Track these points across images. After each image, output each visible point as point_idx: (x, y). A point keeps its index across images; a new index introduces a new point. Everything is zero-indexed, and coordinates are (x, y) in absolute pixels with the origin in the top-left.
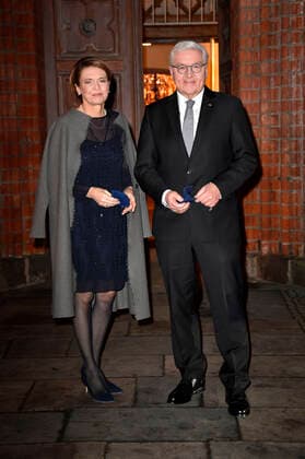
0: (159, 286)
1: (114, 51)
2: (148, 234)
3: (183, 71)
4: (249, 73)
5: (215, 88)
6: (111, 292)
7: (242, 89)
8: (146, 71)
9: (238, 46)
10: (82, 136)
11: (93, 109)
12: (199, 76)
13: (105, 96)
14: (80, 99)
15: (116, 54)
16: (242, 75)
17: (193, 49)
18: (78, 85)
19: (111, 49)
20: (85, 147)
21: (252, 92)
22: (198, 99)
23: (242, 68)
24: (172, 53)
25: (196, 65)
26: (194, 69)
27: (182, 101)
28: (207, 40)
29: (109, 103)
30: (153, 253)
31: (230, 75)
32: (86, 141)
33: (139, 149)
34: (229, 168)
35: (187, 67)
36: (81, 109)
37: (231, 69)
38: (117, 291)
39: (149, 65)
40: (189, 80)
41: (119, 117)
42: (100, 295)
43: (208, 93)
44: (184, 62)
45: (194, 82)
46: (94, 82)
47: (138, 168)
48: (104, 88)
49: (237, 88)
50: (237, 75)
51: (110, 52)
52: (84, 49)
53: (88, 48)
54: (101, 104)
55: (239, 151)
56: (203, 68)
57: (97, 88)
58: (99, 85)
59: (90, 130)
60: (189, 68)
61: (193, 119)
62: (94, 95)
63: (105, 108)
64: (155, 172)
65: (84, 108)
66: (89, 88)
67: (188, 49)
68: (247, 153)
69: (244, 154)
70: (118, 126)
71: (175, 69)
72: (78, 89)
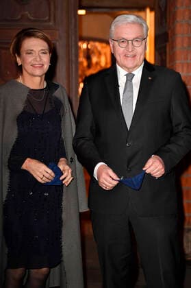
1: (49, 20)
3: (124, 45)
4: (185, 45)
5: (151, 60)
6: (44, 270)
7: (178, 62)
8: (83, 39)
9: (174, 18)
10: (20, 107)
11: (33, 80)
12: (139, 50)
13: (46, 67)
14: (20, 70)
15: (51, 24)
16: (178, 48)
17: (133, 23)
19: (47, 18)
20: (23, 119)
21: (188, 64)
23: (178, 41)
24: (113, 27)
25: (136, 39)
26: (135, 43)
28: (142, 8)
31: (165, 47)
32: (24, 112)
35: (128, 41)
36: (20, 80)
37: (166, 41)
38: (50, 268)
39: (85, 34)
40: (130, 54)
41: (59, 89)
44: (125, 36)
45: (134, 56)
46: (35, 54)
48: (46, 59)
49: (173, 59)
50: (173, 47)
51: (46, 21)
52: (19, 17)
53: (22, 16)
54: (41, 76)
55: (178, 125)
56: (144, 42)
57: (38, 59)
58: (40, 57)
59: (28, 101)
60: (130, 42)
61: (132, 91)
62: (33, 66)
63: (46, 79)
64: (93, 144)
65: (24, 80)
66: (30, 59)
67: (129, 23)
68: (185, 127)
69: (183, 128)
70: (57, 99)
71: (116, 43)
72: (18, 59)
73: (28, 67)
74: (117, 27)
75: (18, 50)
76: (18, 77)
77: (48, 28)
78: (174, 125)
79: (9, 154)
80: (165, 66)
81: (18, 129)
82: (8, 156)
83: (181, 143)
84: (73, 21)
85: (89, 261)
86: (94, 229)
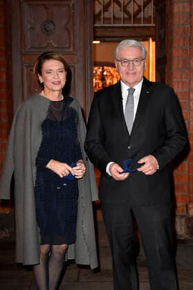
0: (104, 241)
1: (69, 47)
2: (95, 198)
4: (180, 67)
5: (152, 79)
7: (175, 80)
8: (96, 64)
9: (171, 45)
11: (53, 94)
12: (139, 68)
13: (63, 83)
15: (71, 50)
16: (175, 68)
17: (134, 46)
18: (41, 74)
19: (68, 45)
21: (182, 82)
22: (138, 88)
23: (175, 63)
24: (117, 50)
25: (136, 60)
26: (136, 63)
27: (125, 89)
28: (145, 39)
29: (66, 90)
30: (99, 213)
31: (164, 68)
33: (88, 127)
34: (164, 145)
35: (129, 61)
36: (42, 94)
37: (166, 63)
39: (99, 59)
40: (130, 72)
41: (74, 101)
42: (55, 247)
43: (146, 83)
44: (126, 57)
45: (135, 74)
46: (54, 73)
47: (87, 143)
49: (170, 78)
50: (170, 68)
51: (66, 48)
52: (45, 45)
53: (48, 44)
54: (59, 91)
55: (171, 131)
56: (142, 62)
57: (57, 77)
58: (58, 75)
59: (50, 111)
60: (131, 62)
61: (133, 103)
62: (53, 83)
63: (62, 93)
64: (101, 146)
65: (45, 93)
66: (50, 77)
67: (130, 46)
68: (178, 132)
69: (176, 133)
70: (72, 109)
71: (120, 63)
72: (40, 78)
73: (49, 84)
74: (120, 49)
75: (39, 71)
76: (41, 92)
77: (68, 54)
78: (168, 130)
79: (36, 154)
80: (164, 83)
81: (43, 134)
82: (36, 156)
83: (174, 146)
84: (89, 47)
85: (101, 241)
86: (103, 215)
